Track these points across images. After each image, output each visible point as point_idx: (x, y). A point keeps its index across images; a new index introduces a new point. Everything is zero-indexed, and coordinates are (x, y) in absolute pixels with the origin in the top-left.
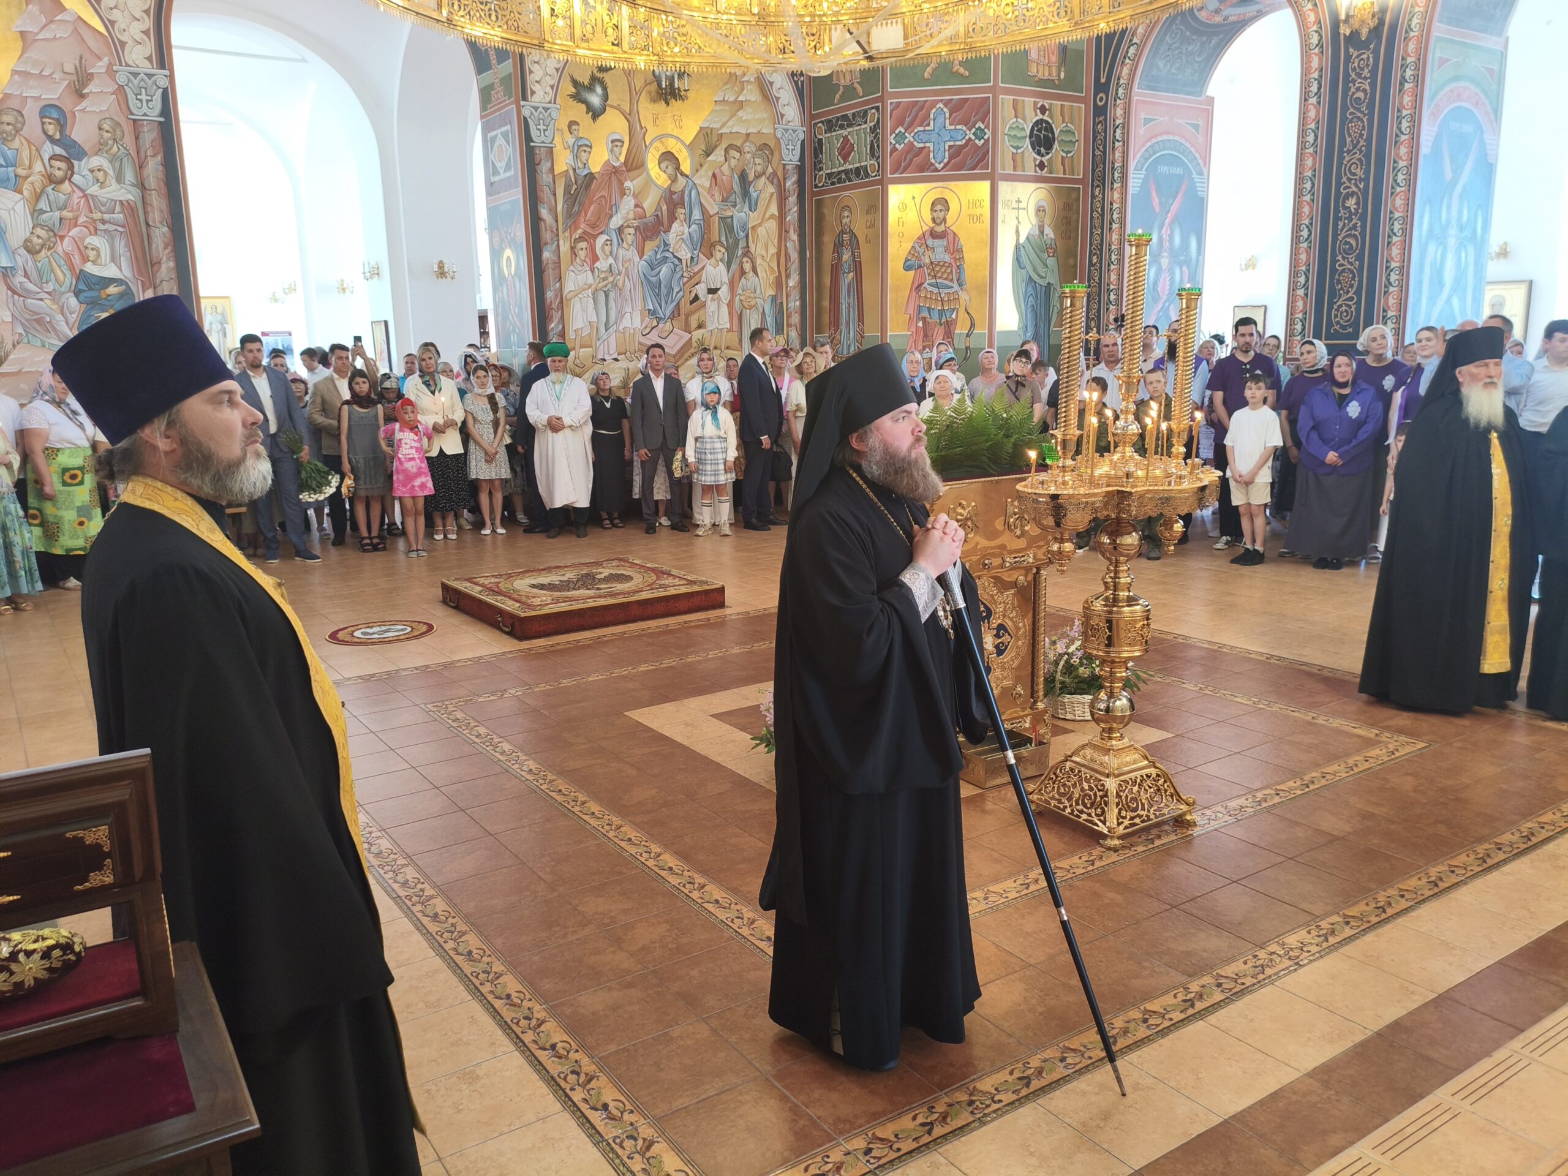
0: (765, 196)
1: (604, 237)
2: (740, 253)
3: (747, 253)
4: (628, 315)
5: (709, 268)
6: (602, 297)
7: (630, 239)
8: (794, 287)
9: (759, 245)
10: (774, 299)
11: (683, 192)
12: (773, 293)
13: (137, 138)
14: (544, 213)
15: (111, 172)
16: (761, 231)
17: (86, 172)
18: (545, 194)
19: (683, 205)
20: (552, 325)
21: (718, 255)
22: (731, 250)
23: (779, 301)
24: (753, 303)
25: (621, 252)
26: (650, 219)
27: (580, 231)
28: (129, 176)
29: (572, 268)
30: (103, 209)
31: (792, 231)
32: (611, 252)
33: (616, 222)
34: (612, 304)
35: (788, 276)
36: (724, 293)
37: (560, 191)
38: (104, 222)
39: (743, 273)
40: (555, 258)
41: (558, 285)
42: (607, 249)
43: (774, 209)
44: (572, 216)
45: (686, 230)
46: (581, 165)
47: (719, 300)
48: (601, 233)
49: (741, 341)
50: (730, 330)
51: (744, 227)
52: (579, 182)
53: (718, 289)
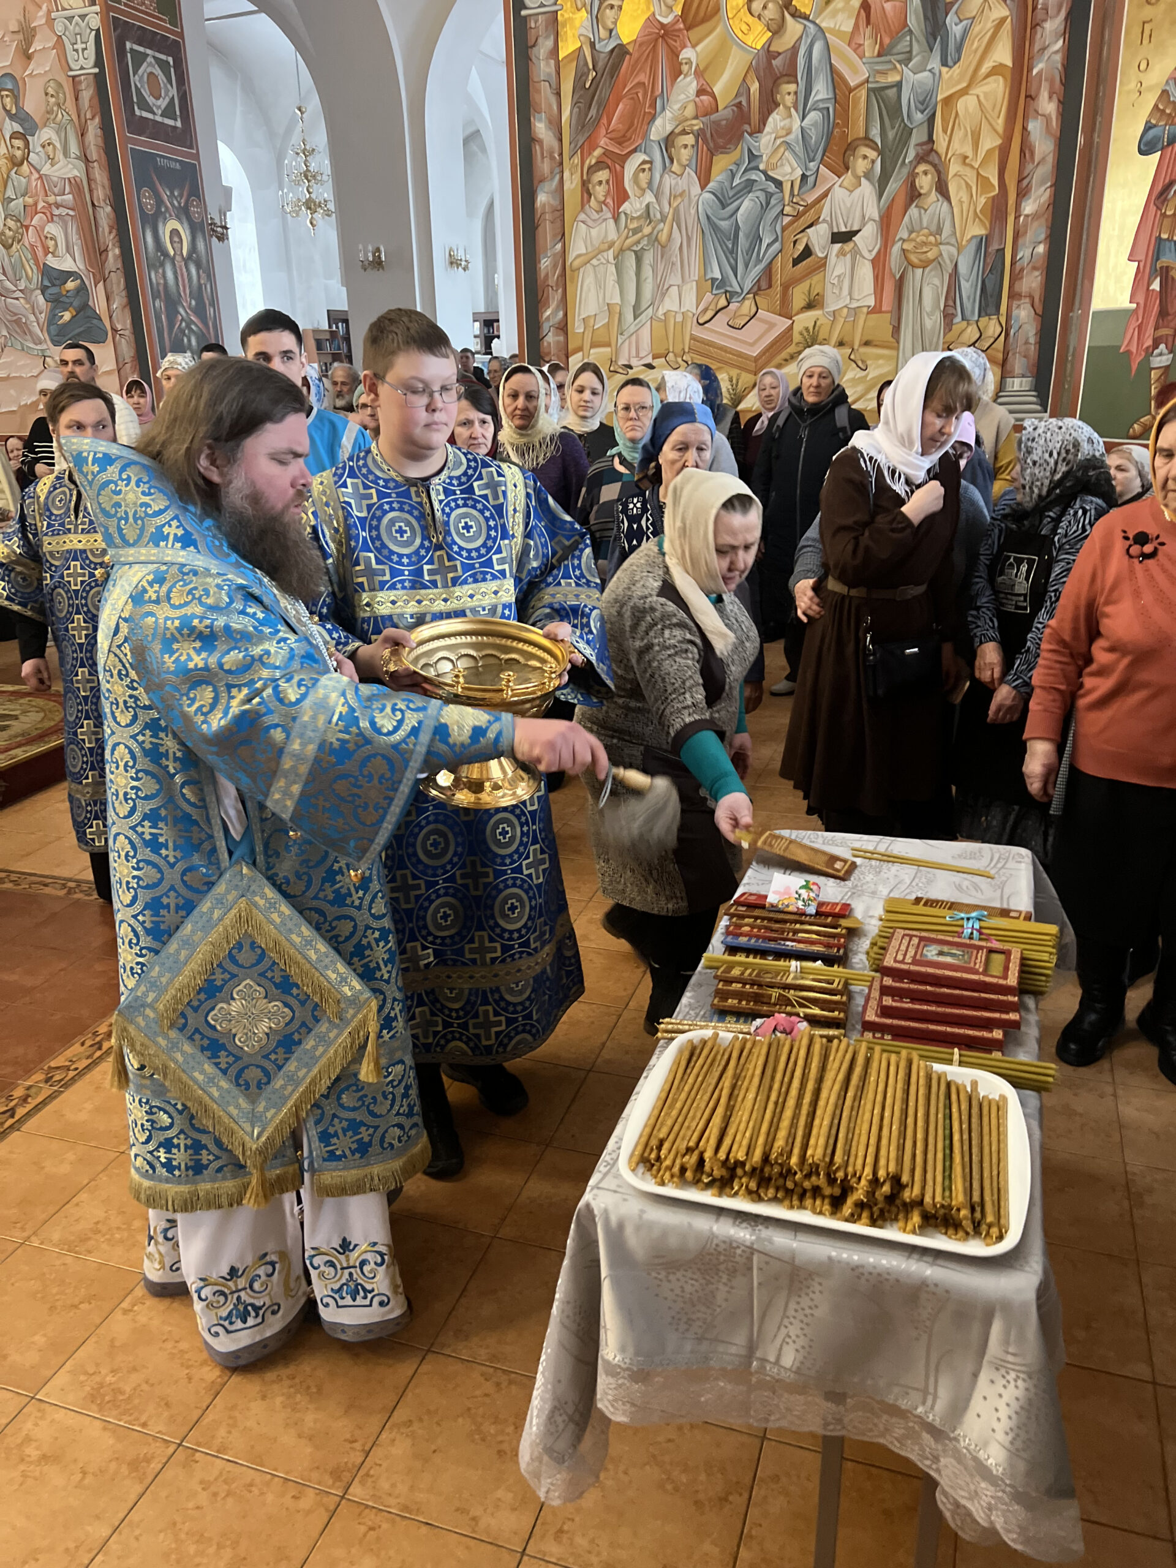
0: (983, 28)
1: (640, 157)
2: (911, 155)
3: (928, 153)
4: (674, 291)
5: (839, 193)
6: (630, 261)
7: (685, 154)
8: (1035, 216)
9: (958, 135)
10: (983, 243)
11: (795, 50)
12: (983, 232)
13: (77, 99)
14: (541, 128)
15: (58, 145)
16: (967, 105)
17: (39, 149)
18: (543, 95)
19: (792, 76)
20: (548, 313)
21: (861, 166)
22: (890, 156)
23: (995, 246)
24: (931, 255)
25: (668, 180)
26: (724, 112)
27: (598, 152)
28: (74, 149)
29: (582, 216)
30: (56, 190)
31: (1044, 94)
32: (650, 184)
33: (660, 127)
34: (647, 272)
35: (1023, 193)
36: (867, 240)
37: (567, 87)
38: (58, 206)
39: (913, 195)
40: (555, 203)
41: (559, 246)
42: (644, 177)
43: (1003, 54)
44: (586, 126)
45: (796, 124)
46: (603, 33)
47: (856, 252)
48: (635, 151)
49: (896, 330)
50: (876, 310)
51: (925, 102)
52: (600, 65)
53: (857, 232)
